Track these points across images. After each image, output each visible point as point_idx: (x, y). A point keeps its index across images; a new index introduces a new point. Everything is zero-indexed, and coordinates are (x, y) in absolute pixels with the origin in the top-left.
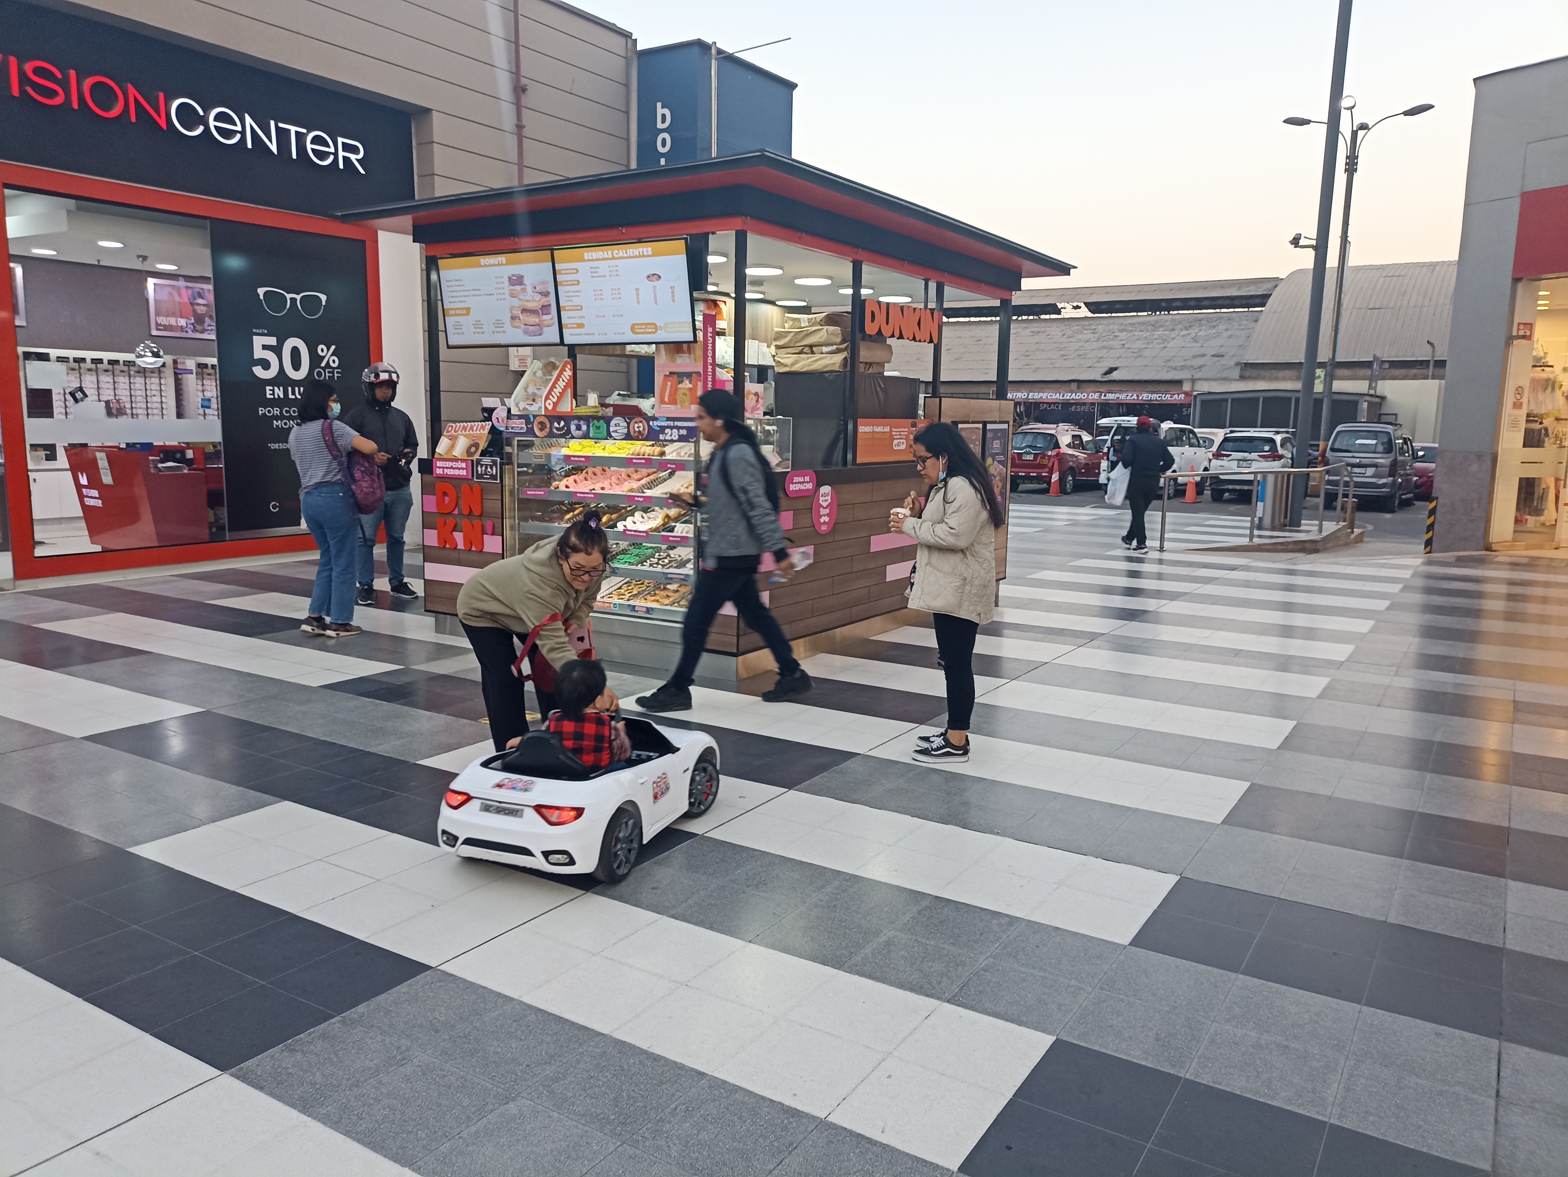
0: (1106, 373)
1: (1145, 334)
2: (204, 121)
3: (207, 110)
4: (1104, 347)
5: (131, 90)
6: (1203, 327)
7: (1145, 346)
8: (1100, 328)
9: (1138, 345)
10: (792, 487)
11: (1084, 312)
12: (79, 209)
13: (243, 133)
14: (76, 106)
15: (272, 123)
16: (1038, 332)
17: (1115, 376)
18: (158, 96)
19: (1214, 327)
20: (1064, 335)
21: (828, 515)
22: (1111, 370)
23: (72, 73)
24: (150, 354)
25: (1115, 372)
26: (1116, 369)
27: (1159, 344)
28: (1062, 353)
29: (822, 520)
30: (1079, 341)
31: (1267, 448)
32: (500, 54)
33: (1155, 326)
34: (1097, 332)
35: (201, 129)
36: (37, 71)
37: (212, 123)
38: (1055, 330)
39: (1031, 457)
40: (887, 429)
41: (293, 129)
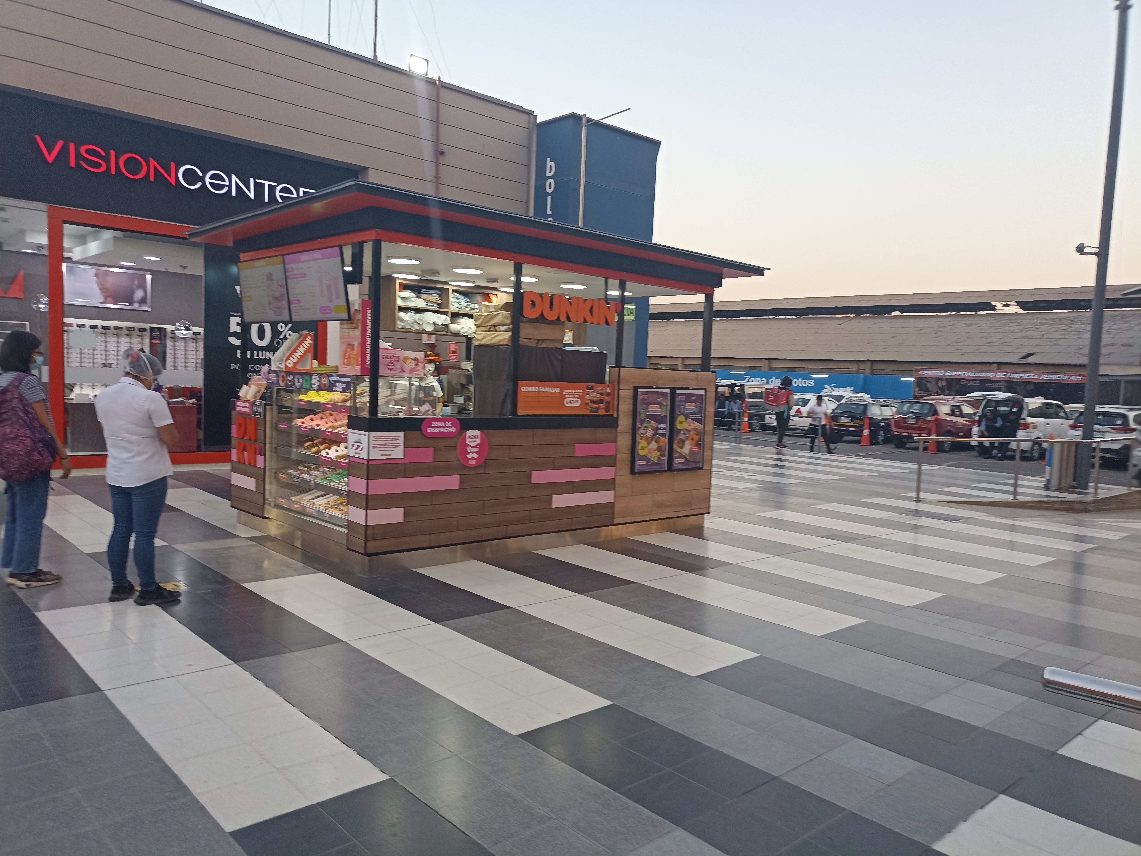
0: (1023, 358)
1: (1063, 327)
2: (202, 179)
3: (204, 173)
4: (1026, 337)
5: (152, 161)
6: (1118, 322)
7: (1062, 337)
8: (1025, 322)
9: (1056, 335)
10: (430, 430)
11: (1014, 308)
12: (125, 236)
13: (230, 186)
14: (113, 172)
15: (252, 180)
16: (971, 324)
17: (1031, 360)
18: (170, 165)
19: (1127, 322)
20: (992, 326)
21: (477, 453)
22: (1029, 355)
23: (112, 152)
24: (184, 328)
25: (1032, 357)
26: (1032, 354)
27: (1075, 335)
28: (988, 341)
29: (469, 456)
30: (1005, 331)
31: (1119, 422)
32: (426, 130)
33: (1073, 321)
34: (1021, 325)
35: (199, 185)
36: (88, 151)
37: (207, 180)
38: (985, 323)
39: (913, 421)
40: (558, 390)
41: (267, 183)
